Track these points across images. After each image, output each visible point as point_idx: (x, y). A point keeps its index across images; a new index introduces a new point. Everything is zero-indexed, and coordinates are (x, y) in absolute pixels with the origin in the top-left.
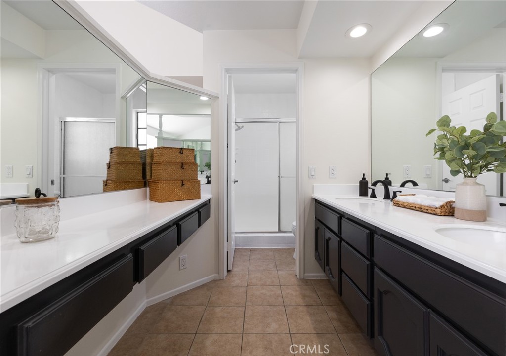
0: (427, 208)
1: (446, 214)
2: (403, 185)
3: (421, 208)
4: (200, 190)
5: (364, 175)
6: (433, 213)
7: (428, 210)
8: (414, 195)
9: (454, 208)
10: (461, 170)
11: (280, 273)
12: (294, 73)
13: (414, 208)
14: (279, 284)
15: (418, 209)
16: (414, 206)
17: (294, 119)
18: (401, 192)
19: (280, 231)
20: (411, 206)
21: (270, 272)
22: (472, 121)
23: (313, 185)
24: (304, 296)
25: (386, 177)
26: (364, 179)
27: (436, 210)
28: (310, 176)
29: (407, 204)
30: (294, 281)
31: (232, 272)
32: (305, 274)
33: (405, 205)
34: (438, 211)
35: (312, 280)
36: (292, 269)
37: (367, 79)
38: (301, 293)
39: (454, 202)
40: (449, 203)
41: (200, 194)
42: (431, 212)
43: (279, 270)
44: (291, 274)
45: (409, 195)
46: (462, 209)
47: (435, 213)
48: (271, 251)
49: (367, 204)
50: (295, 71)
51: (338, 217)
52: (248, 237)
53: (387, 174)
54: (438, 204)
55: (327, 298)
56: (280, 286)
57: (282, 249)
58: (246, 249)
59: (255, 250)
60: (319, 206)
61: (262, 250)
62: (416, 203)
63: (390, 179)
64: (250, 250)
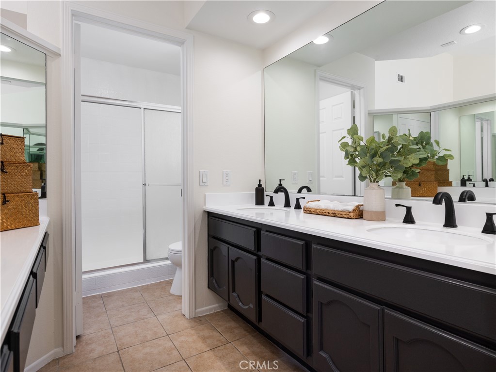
0: (341, 213)
1: (357, 217)
2: (300, 191)
3: (335, 214)
4: (37, 210)
5: (260, 181)
6: (346, 217)
7: (342, 215)
8: (319, 201)
9: (362, 211)
10: (368, 177)
11: (160, 317)
12: (178, 46)
13: (328, 214)
14: (165, 334)
15: (333, 215)
16: (328, 211)
17: (178, 108)
18: (304, 198)
19: (146, 261)
20: (324, 212)
21: (146, 320)
22: (333, 131)
23: (205, 195)
24: (204, 339)
25: (279, 183)
26: (260, 185)
27: (350, 214)
28: (201, 184)
29: (319, 210)
30: (184, 323)
31: (84, 338)
32: (197, 310)
33: (318, 211)
34: (352, 215)
35: (205, 316)
36: (175, 309)
37: (260, 73)
38: (199, 336)
39: (362, 205)
40: (358, 206)
41: (37, 216)
42: (345, 216)
43: (158, 314)
44: (176, 316)
45: (316, 201)
46: (371, 212)
47: (348, 216)
48: (136, 291)
49: (264, 213)
50: (181, 43)
51: (255, 232)
52: (95, 278)
53: (280, 180)
54: (351, 208)
55: (231, 332)
56: (168, 335)
57: (151, 284)
58: (94, 297)
59: (109, 295)
60: (214, 220)
61: (122, 292)
62: (328, 209)
63: (283, 186)
64: (102, 297)
